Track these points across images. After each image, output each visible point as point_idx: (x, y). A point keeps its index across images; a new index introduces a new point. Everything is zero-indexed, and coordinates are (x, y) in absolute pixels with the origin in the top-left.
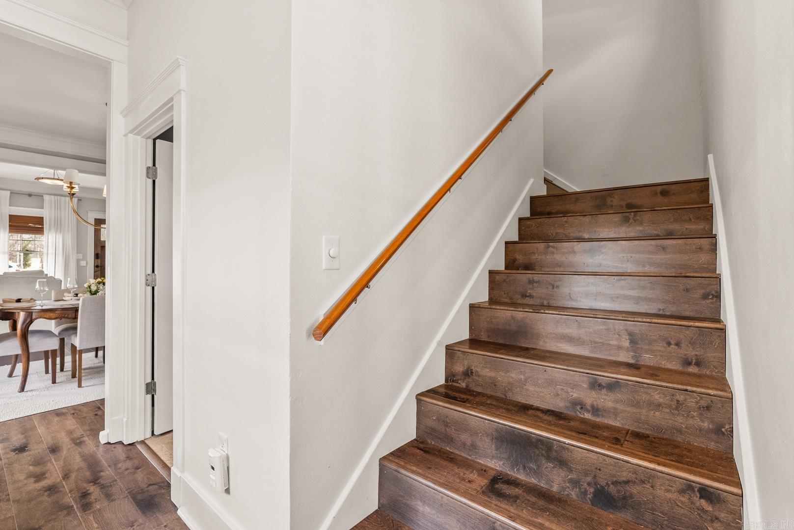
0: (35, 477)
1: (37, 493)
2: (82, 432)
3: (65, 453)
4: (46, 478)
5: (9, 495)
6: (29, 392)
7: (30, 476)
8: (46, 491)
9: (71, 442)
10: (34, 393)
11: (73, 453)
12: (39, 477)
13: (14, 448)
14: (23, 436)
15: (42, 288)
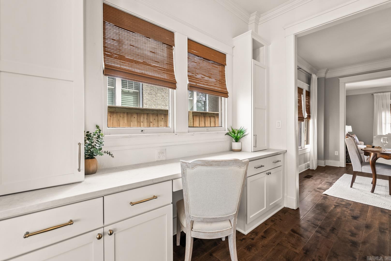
0: (352, 233)
1: (348, 241)
2: (388, 227)
3: (371, 231)
4: (355, 237)
5: (338, 233)
6: (375, 194)
7: (351, 231)
8: (351, 242)
9: (378, 228)
10: (378, 196)
11: (375, 234)
12: (353, 234)
13: (353, 215)
14: (360, 213)
15: (384, 142)
